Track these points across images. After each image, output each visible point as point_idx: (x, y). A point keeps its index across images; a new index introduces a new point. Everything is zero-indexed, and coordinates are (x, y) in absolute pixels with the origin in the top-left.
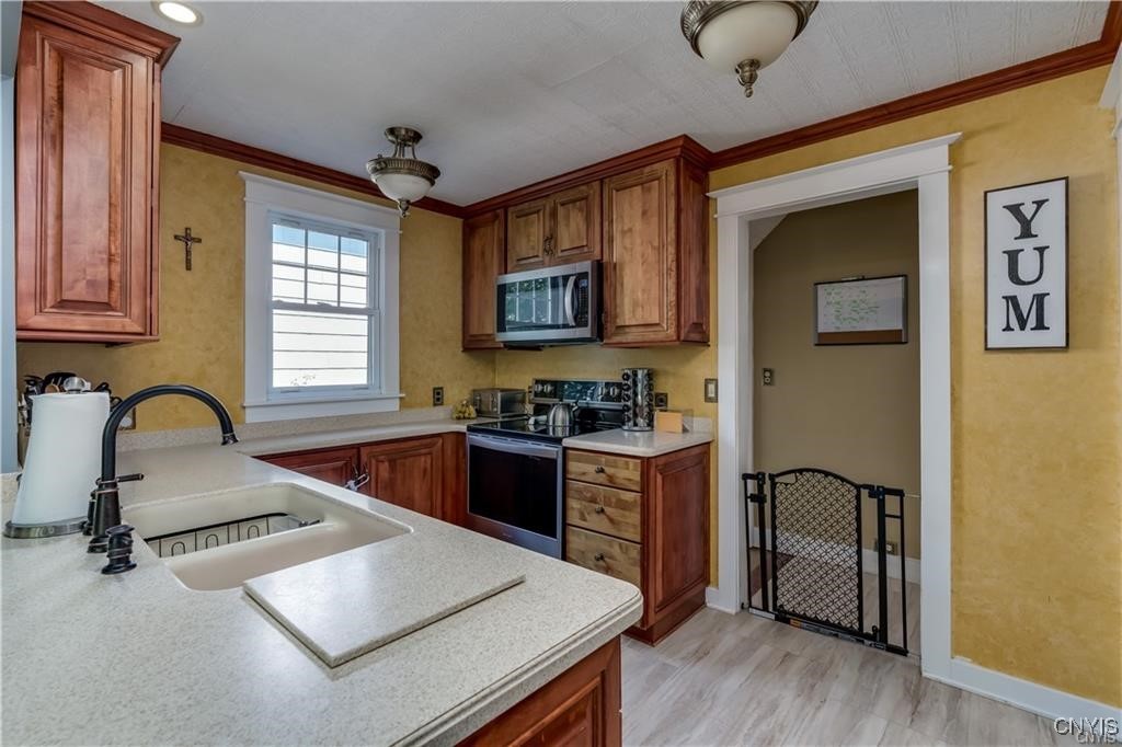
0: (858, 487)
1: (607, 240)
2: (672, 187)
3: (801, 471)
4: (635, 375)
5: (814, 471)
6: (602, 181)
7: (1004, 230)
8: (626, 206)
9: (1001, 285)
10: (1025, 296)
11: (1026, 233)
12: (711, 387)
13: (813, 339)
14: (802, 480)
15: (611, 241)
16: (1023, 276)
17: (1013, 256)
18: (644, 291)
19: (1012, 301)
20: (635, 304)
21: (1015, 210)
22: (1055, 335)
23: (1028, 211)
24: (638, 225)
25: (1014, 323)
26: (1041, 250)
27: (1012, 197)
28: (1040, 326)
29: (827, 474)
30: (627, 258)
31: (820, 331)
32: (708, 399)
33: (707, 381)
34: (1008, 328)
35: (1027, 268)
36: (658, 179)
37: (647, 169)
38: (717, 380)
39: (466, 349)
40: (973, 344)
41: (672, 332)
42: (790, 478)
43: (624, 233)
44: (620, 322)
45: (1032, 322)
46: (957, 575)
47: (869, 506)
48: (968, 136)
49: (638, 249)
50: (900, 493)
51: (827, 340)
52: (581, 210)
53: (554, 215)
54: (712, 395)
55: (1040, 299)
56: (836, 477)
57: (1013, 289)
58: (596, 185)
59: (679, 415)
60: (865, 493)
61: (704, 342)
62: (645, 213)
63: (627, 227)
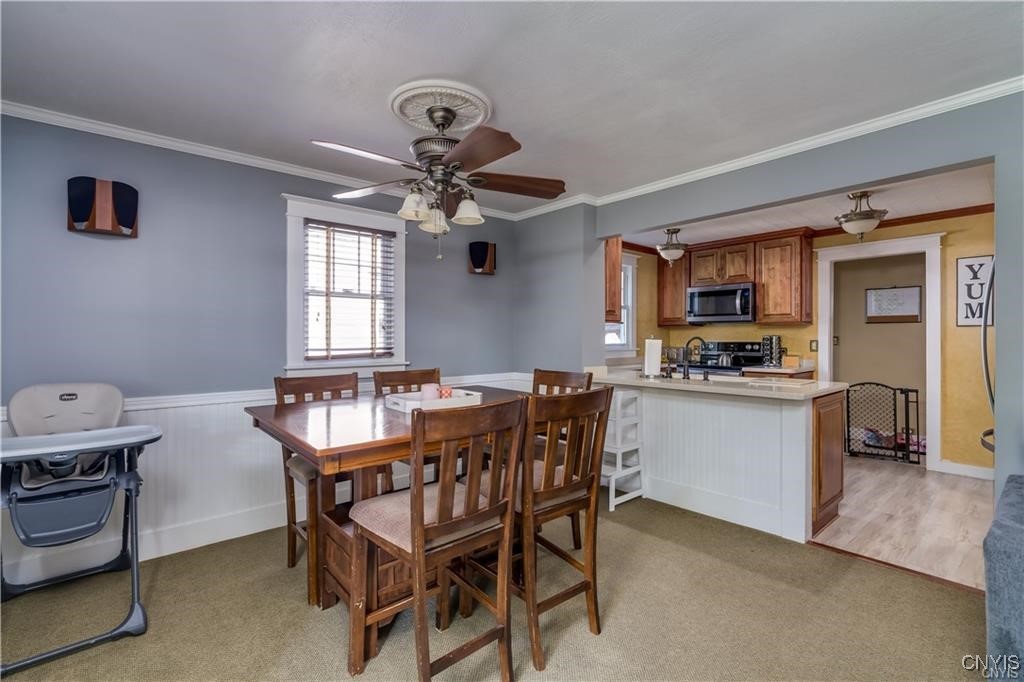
0: (895, 390)
1: (757, 272)
2: (798, 250)
3: (863, 384)
4: (772, 339)
5: (870, 383)
6: (755, 243)
7: (965, 275)
8: (771, 257)
9: (964, 299)
10: (974, 304)
11: (975, 277)
12: (814, 344)
13: (864, 320)
14: (864, 388)
15: (761, 273)
16: (974, 295)
17: (969, 287)
18: (781, 298)
19: (969, 305)
20: (776, 305)
21: (970, 267)
23: (976, 268)
24: (778, 266)
25: (970, 315)
26: (982, 285)
27: (969, 262)
29: (878, 385)
30: (771, 281)
31: (869, 315)
32: (812, 350)
33: (811, 342)
34: (967, 317)
35: (976, 292)
36: (791, 245)
37: (784, 240)
38: (817, 341)
39: (659, 326)
40: (951, 323)
41: (798, 318)
42: (858, 388)
43: (769, 270)
44: (766, 313)
45: (977, 315)
46: (944, 424)
47: (901, 397)
48: (949, 233)
49: (778, 277)
50: (917, 391)
51: (872, 321)
52: (742, 257)
53: (723, 257)
54: (814, 348)
55: (981, 305)
56: (883, 385)
57: (969, 301)
58: (752, 245)
59: (797, 358)
60: (898, 392)
61: (811, 323)
62: (782, 261)
63: (771, 267)
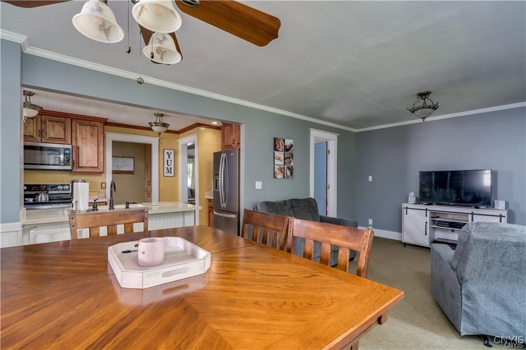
1: (73, 138)
2: (102, 131)
6: (72, 119)
7: (166, 156)
8: (84, 131)
9: (166, 166)
10: (169, 167)
11: (169, 158)
12: (104, 185)
15: (77, 140)
17: (168, 161)
18: (92, 157)
19: (167, 168)
21: (168, 153)
22: (172, 175)
23: (169, 154)
24: (88, 137)
25: (167, 172)
26: (171, 160)
27: (168, 151)
28: (171, 173)
30: (84, 146)
32: (102, 188)
33: (102, 183)
35: (169, 164)
36: (97, 127)
37: (93, 122)
38: (105, 183)
40: (162, 175)
43: (82, 138)
44: (80, 165)
48: (162, 138)
54: (104, 186)
55: (171, 168)
57: (168, 166)
59: (96, 193)
62: (92, 135)
63: (84, 137)
